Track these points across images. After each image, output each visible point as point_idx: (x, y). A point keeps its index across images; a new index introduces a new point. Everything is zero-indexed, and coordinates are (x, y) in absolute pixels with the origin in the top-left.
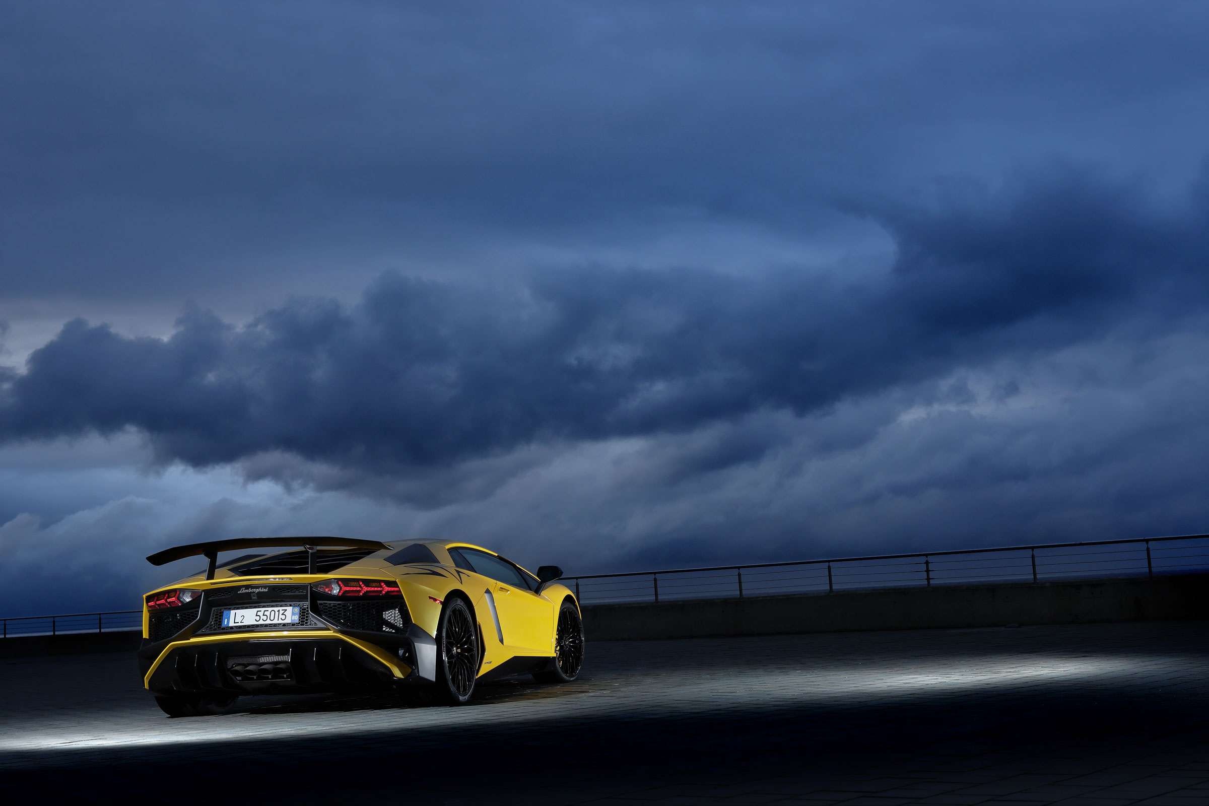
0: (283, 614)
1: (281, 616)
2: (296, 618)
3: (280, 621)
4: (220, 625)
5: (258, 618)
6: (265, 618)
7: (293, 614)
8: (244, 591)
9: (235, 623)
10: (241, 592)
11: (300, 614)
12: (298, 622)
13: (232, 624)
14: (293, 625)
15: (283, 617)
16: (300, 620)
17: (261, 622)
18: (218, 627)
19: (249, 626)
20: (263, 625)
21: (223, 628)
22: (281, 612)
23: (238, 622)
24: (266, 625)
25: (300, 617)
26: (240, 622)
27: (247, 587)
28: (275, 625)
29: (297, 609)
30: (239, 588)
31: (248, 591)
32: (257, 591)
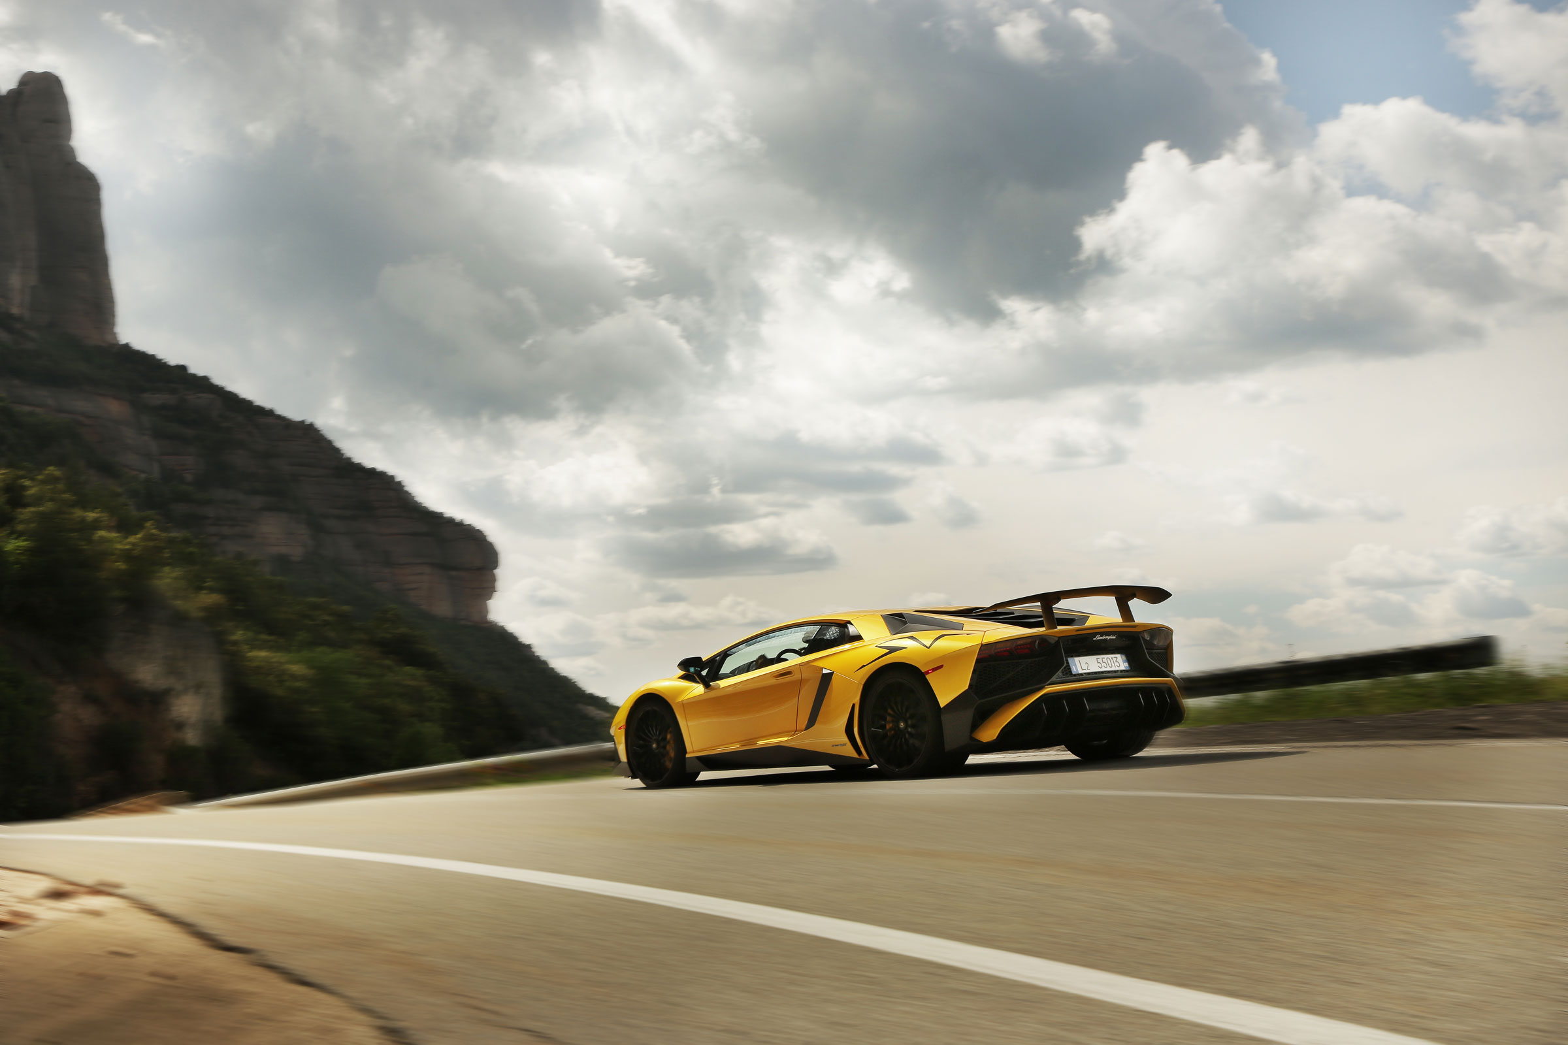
2: (1125, 664)
3: (1114, 668)
4: (1068, 671)
6: (1105, 665)
8: (1100, 638)
9: (1080, 669)
10: (1095, 639)
11: (1128, 662)
12: (1127, 667)
13: (1078, 671)
14: (1125, 670)
17: (1103, 669)
18: (1069, 676)
19: (1096, 673)
20: (1105, 671)
21: (1075, 675)
22: (1115, 659)
23: (1085, 669)
24: (1108, 672)
25: (1129, 664)
26: (1087, 669)
27: (1101, 634)
28: (1114, 672)
29: (1124, 657)
30: (1095, 635)
31: (1102, 638)
32: (1108, 637)
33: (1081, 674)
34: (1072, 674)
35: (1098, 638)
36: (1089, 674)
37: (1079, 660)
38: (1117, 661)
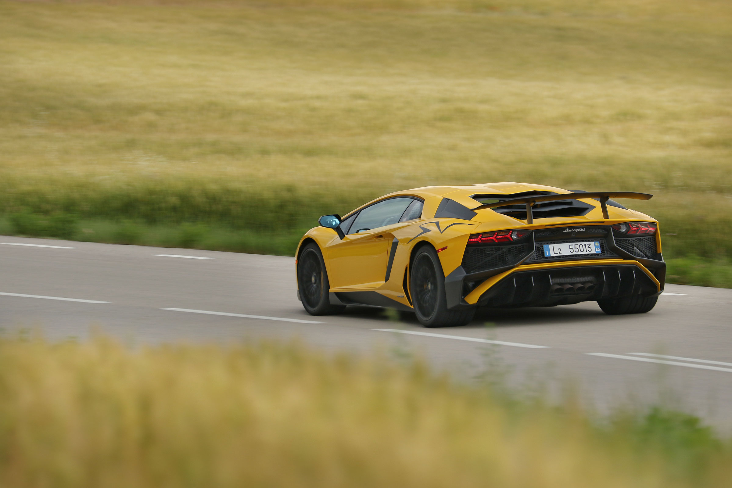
1: (587, 249)
2: (599, 250)
3: (588, 252)
4: (544, 255)
7: (596, 247)
9: (554, 254)
10: (565, 231)
11: (601, 247)
12: (600, 253)
13: (552, 254)
14: (598, 254)
15: (589, 249)
16: (601, 251)
17: (574, 253)
18: (542, 257)
19: (566, 256)
20: (576, 255)
21: (547, 258)
22: (587, 246)
23: (557, 253)
24: (579, 255)
25: (601, 249)
26: (558, 253)
27: (570, 228)
28: (585, 255)
29: (598, 244)
30: (564, 228)
31: (571, 231)
32: (577, 230)
33: (553, 257)
34: (544, 257)
36: (560, 257)
37: (553, 247)
38: (589, 247)
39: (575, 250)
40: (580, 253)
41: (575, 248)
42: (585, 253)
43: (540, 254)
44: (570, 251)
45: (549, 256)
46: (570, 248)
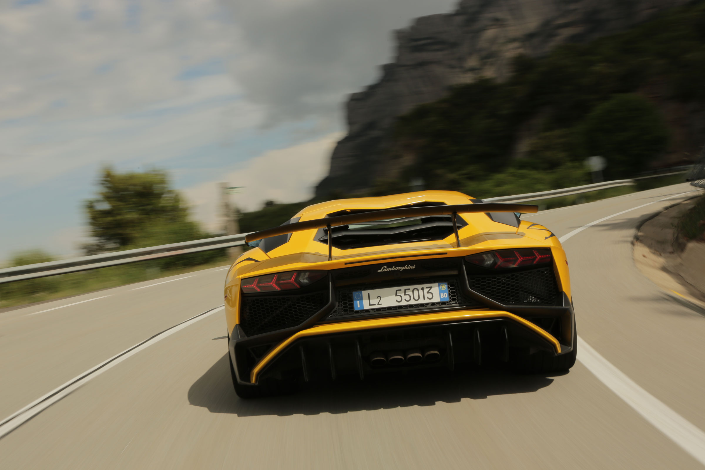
0: (428, 292)
1: (426, 295)
2: (445, 296)
3: (427, 301)
4: (353, 308)
5: (399, 299)
6: (408, 298)
7: (441, 292)
8: (386, 270)
9: (370, 305)
10: (381, 271)
11: (449, 291)
12: (448, 300)
13: (366, 306)
14: (443, 303)
15: (430, 296)
16: (450, 298)
17: (404, 303)
18: (350, 312)
19: (389, 308)
20: (407, 306)
21: (357, 312)
22: (426, 290)
23: (375, 305)
24: (411, 306)
25: (450, 294)
26: (377, 304)
27: (389, 265)
28: (422, 305)
29: (445, 287)
30: (380, 266)
31: (390, 269)
32: (402, 269)
33: (367, 311)
34: (353, 311)
35: (385, 269)
36: (378, 309)
37: (369, 294)
38: (430, 292)
39: (404, 297)
40: (412, 302)
41: (405, 295)
42: (421, 301)
43: (346, 307)
44: (397, 301)
45: (361, 309)
46: (396, 295)
